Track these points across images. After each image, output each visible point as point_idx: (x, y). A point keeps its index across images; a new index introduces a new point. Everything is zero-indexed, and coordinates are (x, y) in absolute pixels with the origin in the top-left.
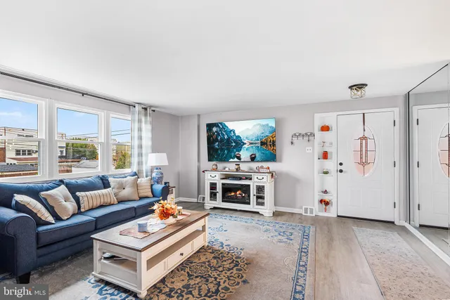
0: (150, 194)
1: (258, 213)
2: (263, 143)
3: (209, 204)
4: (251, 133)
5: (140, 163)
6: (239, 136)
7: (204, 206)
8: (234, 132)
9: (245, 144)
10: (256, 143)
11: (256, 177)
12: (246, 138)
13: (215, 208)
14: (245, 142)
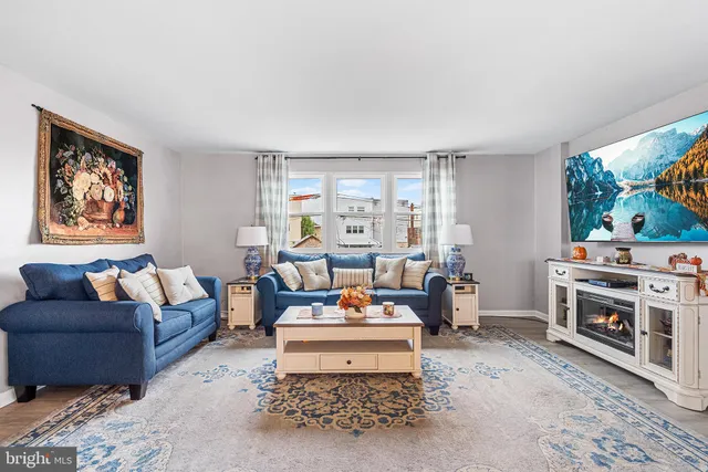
0: (419, 285)
1: (651, 383)
2: (660, 184)
3: (555, 332)
4: (634, 160)
5: (433, 241)
6: (609, 174)
7: (545, 334)
8: (600, 165)
9: (620, 190)
10: (645, 186)
11: (647, 283)
12: (625, 174)
13: (562, 343)
14: (621, 184)
